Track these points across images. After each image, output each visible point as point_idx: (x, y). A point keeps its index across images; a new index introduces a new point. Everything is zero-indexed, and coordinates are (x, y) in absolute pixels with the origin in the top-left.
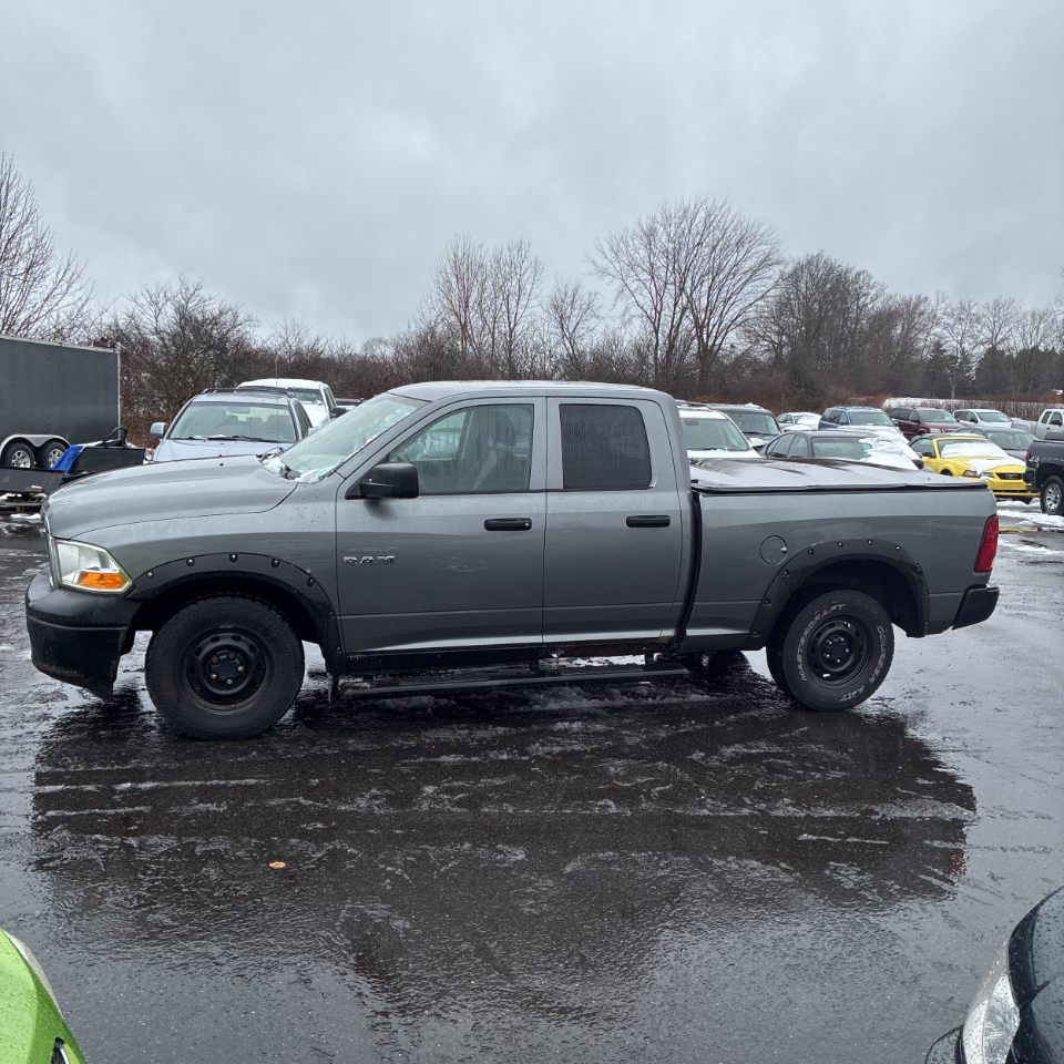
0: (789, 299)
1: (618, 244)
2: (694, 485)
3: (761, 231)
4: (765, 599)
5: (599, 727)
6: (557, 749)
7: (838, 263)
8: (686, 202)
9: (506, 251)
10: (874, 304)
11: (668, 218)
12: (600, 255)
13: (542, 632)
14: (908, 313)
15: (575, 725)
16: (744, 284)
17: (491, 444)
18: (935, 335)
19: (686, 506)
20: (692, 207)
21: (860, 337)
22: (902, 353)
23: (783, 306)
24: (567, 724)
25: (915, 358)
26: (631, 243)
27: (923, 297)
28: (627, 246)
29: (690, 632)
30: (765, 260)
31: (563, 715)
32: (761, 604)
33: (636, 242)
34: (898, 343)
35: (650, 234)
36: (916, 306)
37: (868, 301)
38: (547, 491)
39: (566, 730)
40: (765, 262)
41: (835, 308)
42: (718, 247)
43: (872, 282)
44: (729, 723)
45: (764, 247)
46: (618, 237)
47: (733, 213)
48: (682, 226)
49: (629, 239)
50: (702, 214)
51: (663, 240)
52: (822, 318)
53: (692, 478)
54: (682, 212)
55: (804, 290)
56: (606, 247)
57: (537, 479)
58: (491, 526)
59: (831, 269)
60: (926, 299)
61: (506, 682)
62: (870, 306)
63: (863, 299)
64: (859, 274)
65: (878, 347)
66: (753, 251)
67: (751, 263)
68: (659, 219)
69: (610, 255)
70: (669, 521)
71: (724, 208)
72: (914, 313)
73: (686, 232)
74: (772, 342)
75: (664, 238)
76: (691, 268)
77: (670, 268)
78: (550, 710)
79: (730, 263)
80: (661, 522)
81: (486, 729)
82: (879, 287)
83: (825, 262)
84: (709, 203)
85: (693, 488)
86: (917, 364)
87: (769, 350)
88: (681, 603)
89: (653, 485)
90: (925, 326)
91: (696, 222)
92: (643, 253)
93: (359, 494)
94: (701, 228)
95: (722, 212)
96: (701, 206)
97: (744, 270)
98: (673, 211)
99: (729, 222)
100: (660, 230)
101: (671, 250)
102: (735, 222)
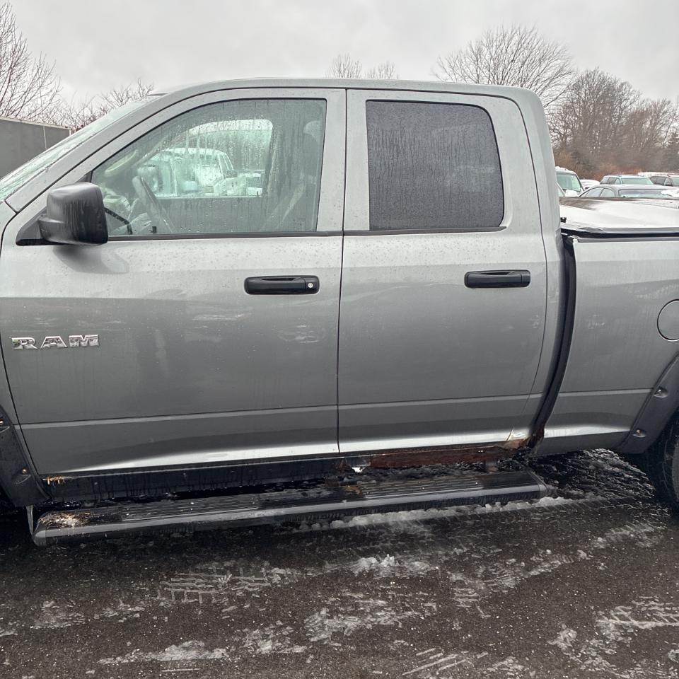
0: (573, 103)
1: (455, 62)
2: (563, 226)
3: (558, 50)
4: (657, 386)
5: (419, 566)
6: (352, 623)
7: (609, 76)
8: (505, 29)
9: (377, 72)
10: (632, 105)
11: (491, 42)
12: (442, 70)
13: (338, 437)
14: (655, 113)
15: (384, 563)
16: (544, 89)
17: (302, 176)
18: (674, 127)
19: (555, 257)
20: (510, 33)
21: (621, 130)
22: (648, 142)
23: (568, 108)
24: (373, 560)
25: (659, 145)
26: (463, 60)
27: (667, 100)
28: (461, 62)
29: (550, 433)
30: (559, 71)
31: (369, 541)
32: (650, 393)
33: (467, 60)
34: (647, 133)
35: (478, 54)
36: (662, 107)
37: (628, 103)
38: (344, 233)
39: (371, 574)
40: (559, 73)
41: (604, 109)
42: (526, 63)
43: (631, 90)
44: (597, 553)
45: (559, 61)
46: (455, 56)
47: (538, 37)
48: (501, 47)
49: (462, 58)
50: (516, 38)
51: (487, 58)
52: (596, 117)
53: (563, 216)
54: (501, 37)
55: (583, 95)
56: (446, 65)
57: (328, 217)
58: (255, 287)
59: (603, 81)
60: (669, 102)
61: (283, 511)
62: (629, 108)
63: (625, 102)
64: (622, 85)
65: (632, 137)
66: (551, 65)
67: (549, 74)
68: (485, 42)
69: (449, 69)
70: (529, 278)
71: (532, 34)
72: (660, 112)
73: (504, 51)
74: (560, 133)
75: (488, 57)
76: (506, 79)
77: (491, 79)
78: (354, 528)
79: (534, 74)
80: (516, 280)
81: (257, 574)
82: (636, 94)
83: (600, 76)
84: (522, 30)
85: (563, 230)
86: (659, 149)
87: (558, 139)
88: (539, 396)
89: (506, 223)
90: (666, 121)
91: (511, 45)
92: (472, 67)
93: (39, 237)
94: (514, 49)
95: (531, 36)
96: (516, 32)
97: (544, 79)
98: (495, 36)
99: (535, 44)
100: (485, 50)
101: (492, 65)
102: (540, 44)
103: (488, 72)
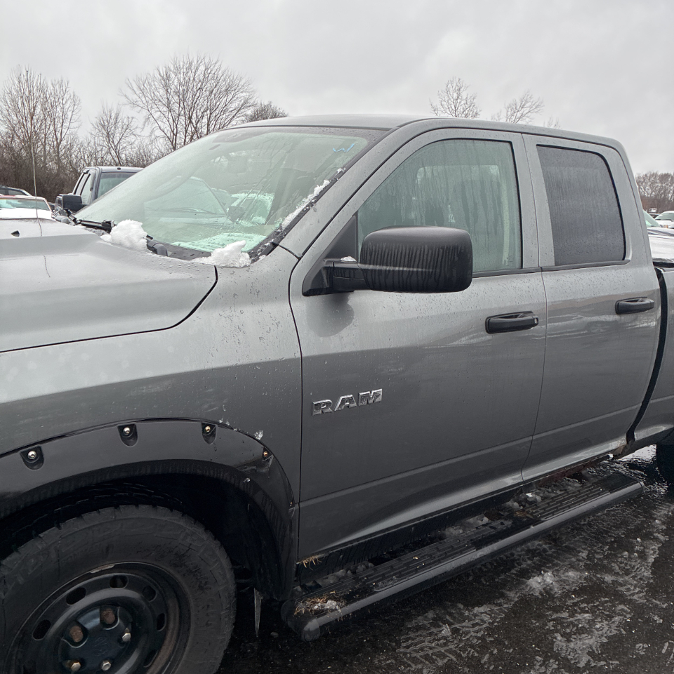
3: (242, 83)
8: (191, 58)
9: (50, 86)
11: (178, 68)
12: (131, 91)
16: (231, 119)
20: (196, 62)
30: (245, 103)
33: (156, 83)
35: (166, 79)
38: (540, 270)
40: (245, 105)
42: (214, 92)
45: (244, 94)
47: (223, 69)
48: (189, 74)
50: (202, 68)
51: (176, 83)
54: (188, 65)
56: (135, 88)
57: (529, 255)
66: (237, 96)
67: (235, 105)
68: (172, 68)
69: (138, 92)
71: (217, 65)
73: (191, 79)
76: (196, 105)
77: (182, 105)
84: (207, 60)
91: (198, 73)
92: (162, 91)
94: (202, 77)
95: (216, 68)
96: (201, 62)
97: (231, 109)
98: (181, 64)
99: (220, 75)
100: (173, 75)
101: (181, 92)
102: (225, 75)
103: (177, 98)
